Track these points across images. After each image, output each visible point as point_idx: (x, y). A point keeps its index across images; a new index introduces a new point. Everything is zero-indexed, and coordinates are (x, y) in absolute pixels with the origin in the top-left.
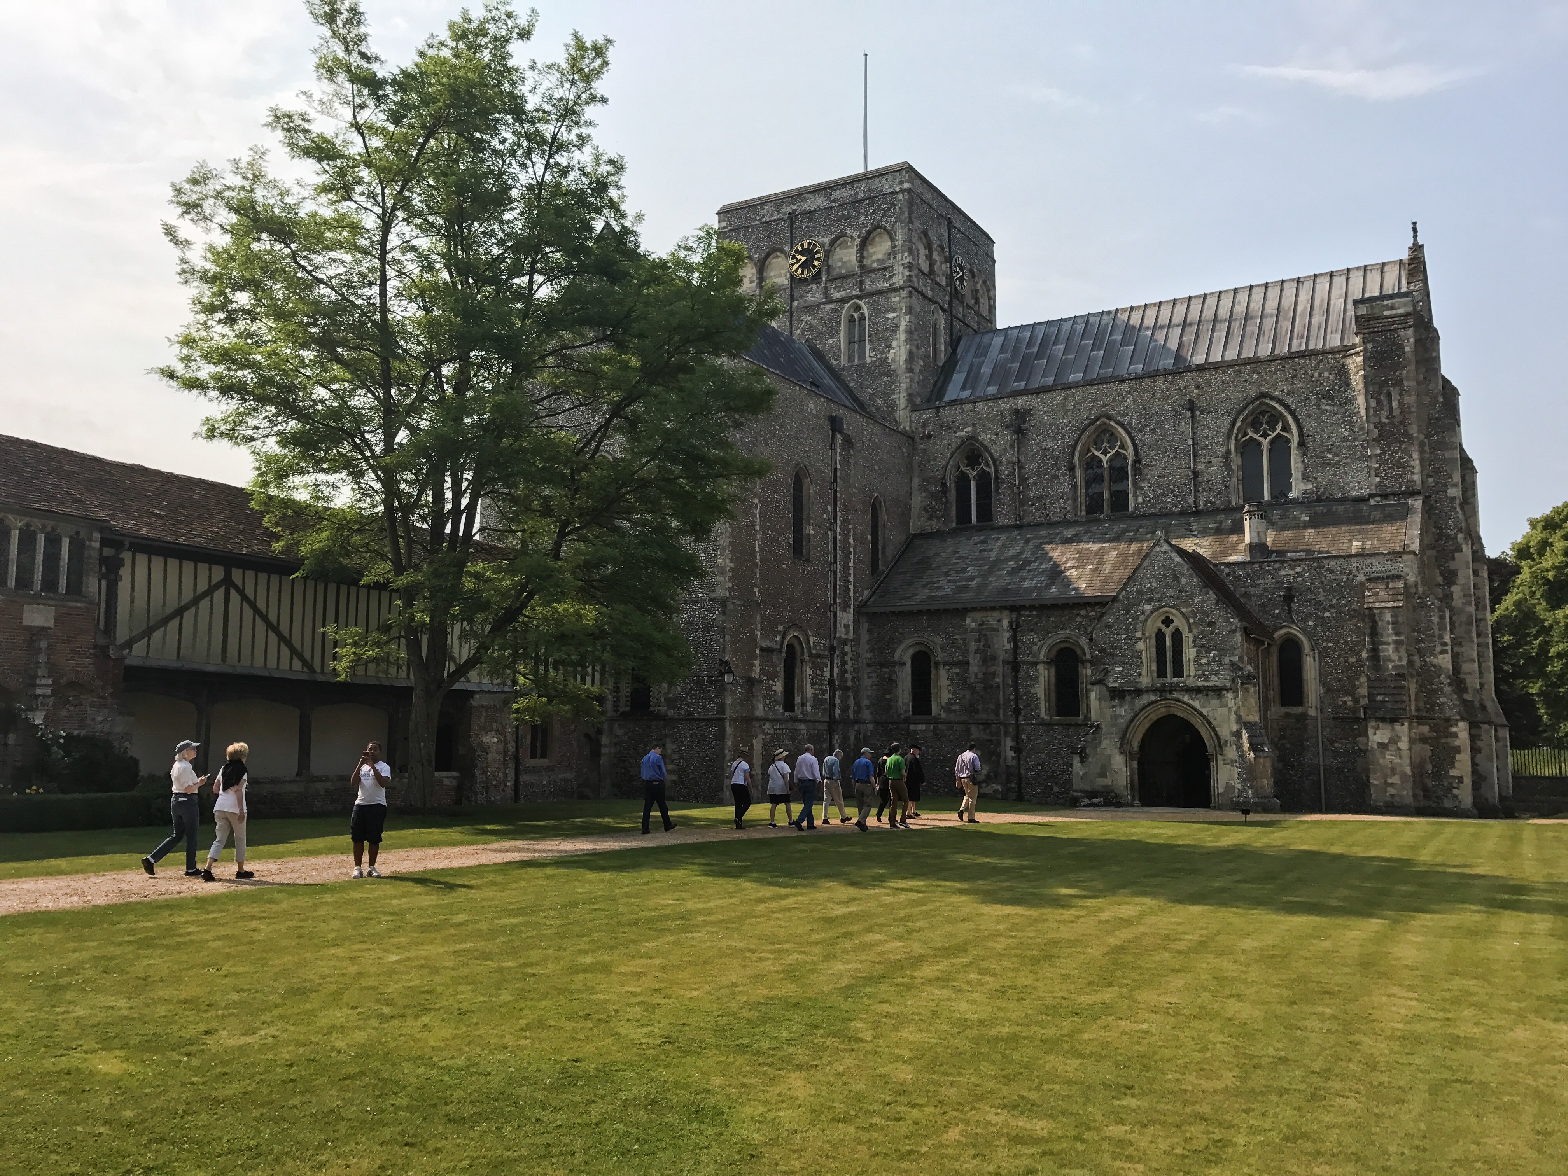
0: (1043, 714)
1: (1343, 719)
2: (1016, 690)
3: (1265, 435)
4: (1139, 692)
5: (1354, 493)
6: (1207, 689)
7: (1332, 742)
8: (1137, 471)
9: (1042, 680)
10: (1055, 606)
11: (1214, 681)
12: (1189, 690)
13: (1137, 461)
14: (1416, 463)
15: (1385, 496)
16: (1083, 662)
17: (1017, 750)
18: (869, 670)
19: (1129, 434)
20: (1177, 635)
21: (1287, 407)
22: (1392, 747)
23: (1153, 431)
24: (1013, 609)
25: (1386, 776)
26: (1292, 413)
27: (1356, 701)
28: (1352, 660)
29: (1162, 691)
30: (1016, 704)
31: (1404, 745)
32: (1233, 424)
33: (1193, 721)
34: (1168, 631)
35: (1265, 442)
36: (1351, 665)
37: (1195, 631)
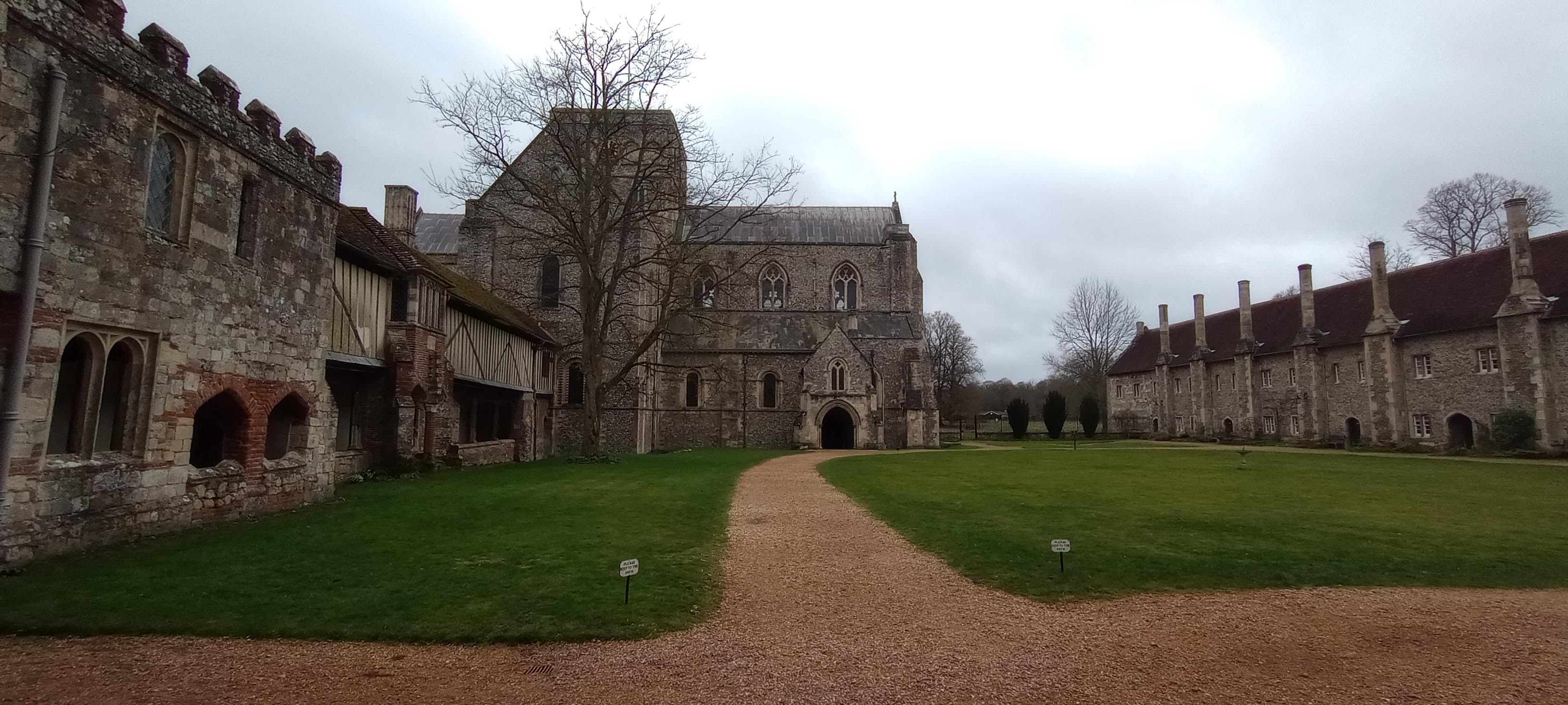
0: (758, 406)
1: (892, 409)
2: (744, 393)
3: (846, 279)
4: (825, 396)
5: (883, 309)
6: (856, 395)
7: (888, 419)
8: (788, 290)
9: (758, 390)
10: (767, 354)
11: (858, 392)
12: (847, 396)
13: (789, 285)
14: (909, 299)
15: (897, 312)
16: (779, 381)
17: (744, 424)
18: (663, 382)
19: (786, 271)
20: (842, 370)
21: (856, 267)
22: (916, 421)
23: (797, 271)
24: (744, 354)
25: (913, 433)
26: (858, 271)
27: (898, 401)
28: (897, 384)
29: (834, 396)
30: (745, 401)
31: (921, 420)
32: (833, 272)
33: (848, 410)
34: (838, 368)
35: (846, 282)
36: (896, 386)
37: (851, 369)
